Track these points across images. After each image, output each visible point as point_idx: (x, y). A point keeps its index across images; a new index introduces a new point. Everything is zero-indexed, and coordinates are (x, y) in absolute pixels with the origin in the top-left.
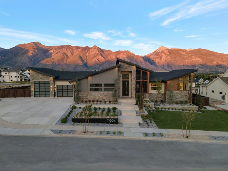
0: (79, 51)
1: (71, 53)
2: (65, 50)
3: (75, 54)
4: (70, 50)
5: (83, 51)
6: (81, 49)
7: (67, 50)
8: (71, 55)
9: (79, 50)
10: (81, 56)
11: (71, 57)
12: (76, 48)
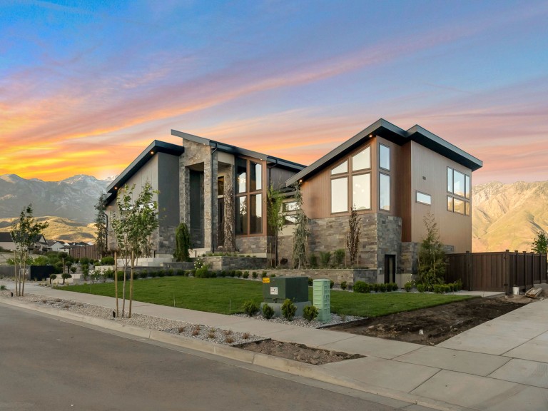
0: (526, 197)
1: (501, 206)
2: (484, 198)
3: (512, 208)
4: (499, 195)
5: (538, 195)
6: (534, 189)
7: (488, 198)
8: (500, 211)
9: (524, 192)
10: (533, 213)
11: (499, 217)
12: (517, 190)
